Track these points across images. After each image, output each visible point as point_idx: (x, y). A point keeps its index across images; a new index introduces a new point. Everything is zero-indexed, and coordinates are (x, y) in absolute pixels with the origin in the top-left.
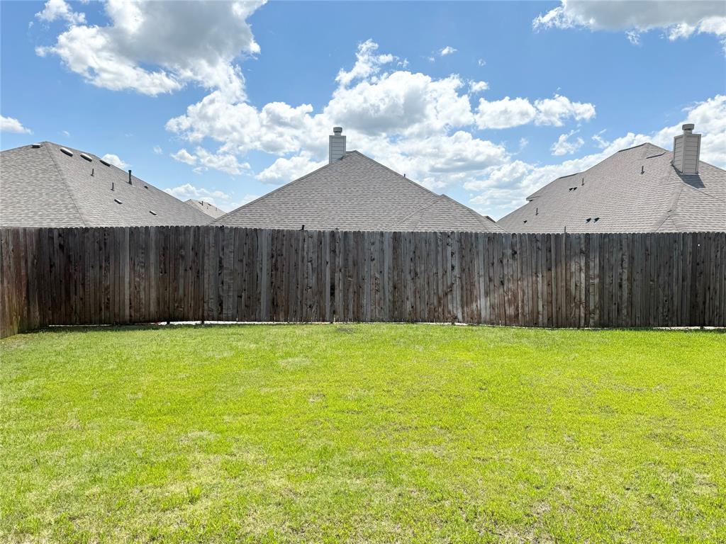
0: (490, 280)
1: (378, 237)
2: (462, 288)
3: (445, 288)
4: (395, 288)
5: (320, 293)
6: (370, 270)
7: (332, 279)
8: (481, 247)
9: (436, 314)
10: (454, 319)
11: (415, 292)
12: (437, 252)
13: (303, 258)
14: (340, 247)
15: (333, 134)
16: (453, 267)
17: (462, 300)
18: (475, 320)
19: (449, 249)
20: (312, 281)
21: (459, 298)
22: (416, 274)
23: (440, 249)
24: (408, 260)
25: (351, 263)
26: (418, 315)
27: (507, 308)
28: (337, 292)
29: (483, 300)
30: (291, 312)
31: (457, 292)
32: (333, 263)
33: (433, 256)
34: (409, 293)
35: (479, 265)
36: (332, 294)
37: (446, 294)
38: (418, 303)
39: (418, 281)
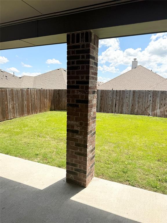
0: (161, 104)
1: (129, 92)
2: (152, 107)
3: (147, 106)
4: (132, 105)
5: (112, 106)
6: (126, 100)
7: (116, 103)
8: (159, 95)
9: (144, 113)
10: (149, 115)
11: (138, 107)
12: (146, 96)
13: (109, 97)
14: (118, 94)
15: (134, 61)
16: (150, 100)
17: (152, 110)
18: (155, 115)
19: (150, 95)
20: (110, 103)
21: (151, 109)
22: (139, 102)
23: (147, 95)
24: (137, 98)
25: (121, 99)
26: (138, 113)
27: (165, 112)
28: (116, 106)
29: (158, 110)
30: (105, 110)
31: (151, 107)
32: (116, 99)
33: (144, 97)
34: (137, 107)
35: (158, 100)
36: (115, 106)
37: (147, 108)
38: (139, 110)
39: (139, 104)
